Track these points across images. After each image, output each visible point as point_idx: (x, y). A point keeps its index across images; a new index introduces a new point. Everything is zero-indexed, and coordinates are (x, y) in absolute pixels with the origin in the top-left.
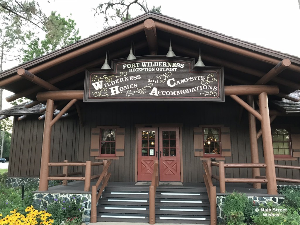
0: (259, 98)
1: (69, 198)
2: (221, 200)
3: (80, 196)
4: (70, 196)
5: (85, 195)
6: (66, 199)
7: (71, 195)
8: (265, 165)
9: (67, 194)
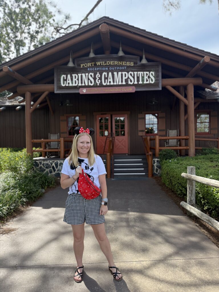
0: (187, 88)
1: (50, 164)
2: (156, 161)
3: (57, 162)
4: (51, 163)
5: (62, 161)
6: (47, 164)
7: (51, 161)
8: (188, 137)
9: (48, 161)
